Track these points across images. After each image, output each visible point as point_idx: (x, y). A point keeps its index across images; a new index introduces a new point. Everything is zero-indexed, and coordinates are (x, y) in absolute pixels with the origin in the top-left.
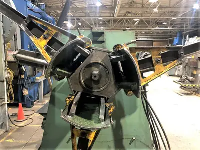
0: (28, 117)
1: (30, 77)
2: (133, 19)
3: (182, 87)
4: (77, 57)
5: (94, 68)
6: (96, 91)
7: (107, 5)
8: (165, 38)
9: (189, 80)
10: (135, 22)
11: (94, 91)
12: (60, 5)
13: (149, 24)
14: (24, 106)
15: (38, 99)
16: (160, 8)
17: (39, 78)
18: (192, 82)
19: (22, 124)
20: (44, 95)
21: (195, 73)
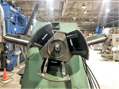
0: (10, 77)
1: (11, 52)
2: (72, 18)
3: (102, 56)
4: (44, 37)
5: (56, 43)
6: (57, 58)
7: (57, 9)
8: (91, 28)
9: (106, 52)
10: (73, 19)
11: (56, 57)
12: (29, 9)
13: (81, 20)
14: (7, 70)
15: (16, 65)
16: (88, 11)
17: (17, 53)
18: (108, 53)
19: (6, 82)
20: (20, 63)
21: (109, 48)
